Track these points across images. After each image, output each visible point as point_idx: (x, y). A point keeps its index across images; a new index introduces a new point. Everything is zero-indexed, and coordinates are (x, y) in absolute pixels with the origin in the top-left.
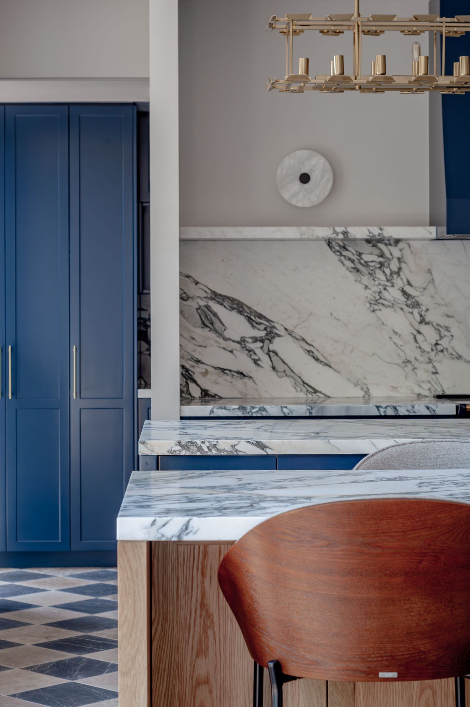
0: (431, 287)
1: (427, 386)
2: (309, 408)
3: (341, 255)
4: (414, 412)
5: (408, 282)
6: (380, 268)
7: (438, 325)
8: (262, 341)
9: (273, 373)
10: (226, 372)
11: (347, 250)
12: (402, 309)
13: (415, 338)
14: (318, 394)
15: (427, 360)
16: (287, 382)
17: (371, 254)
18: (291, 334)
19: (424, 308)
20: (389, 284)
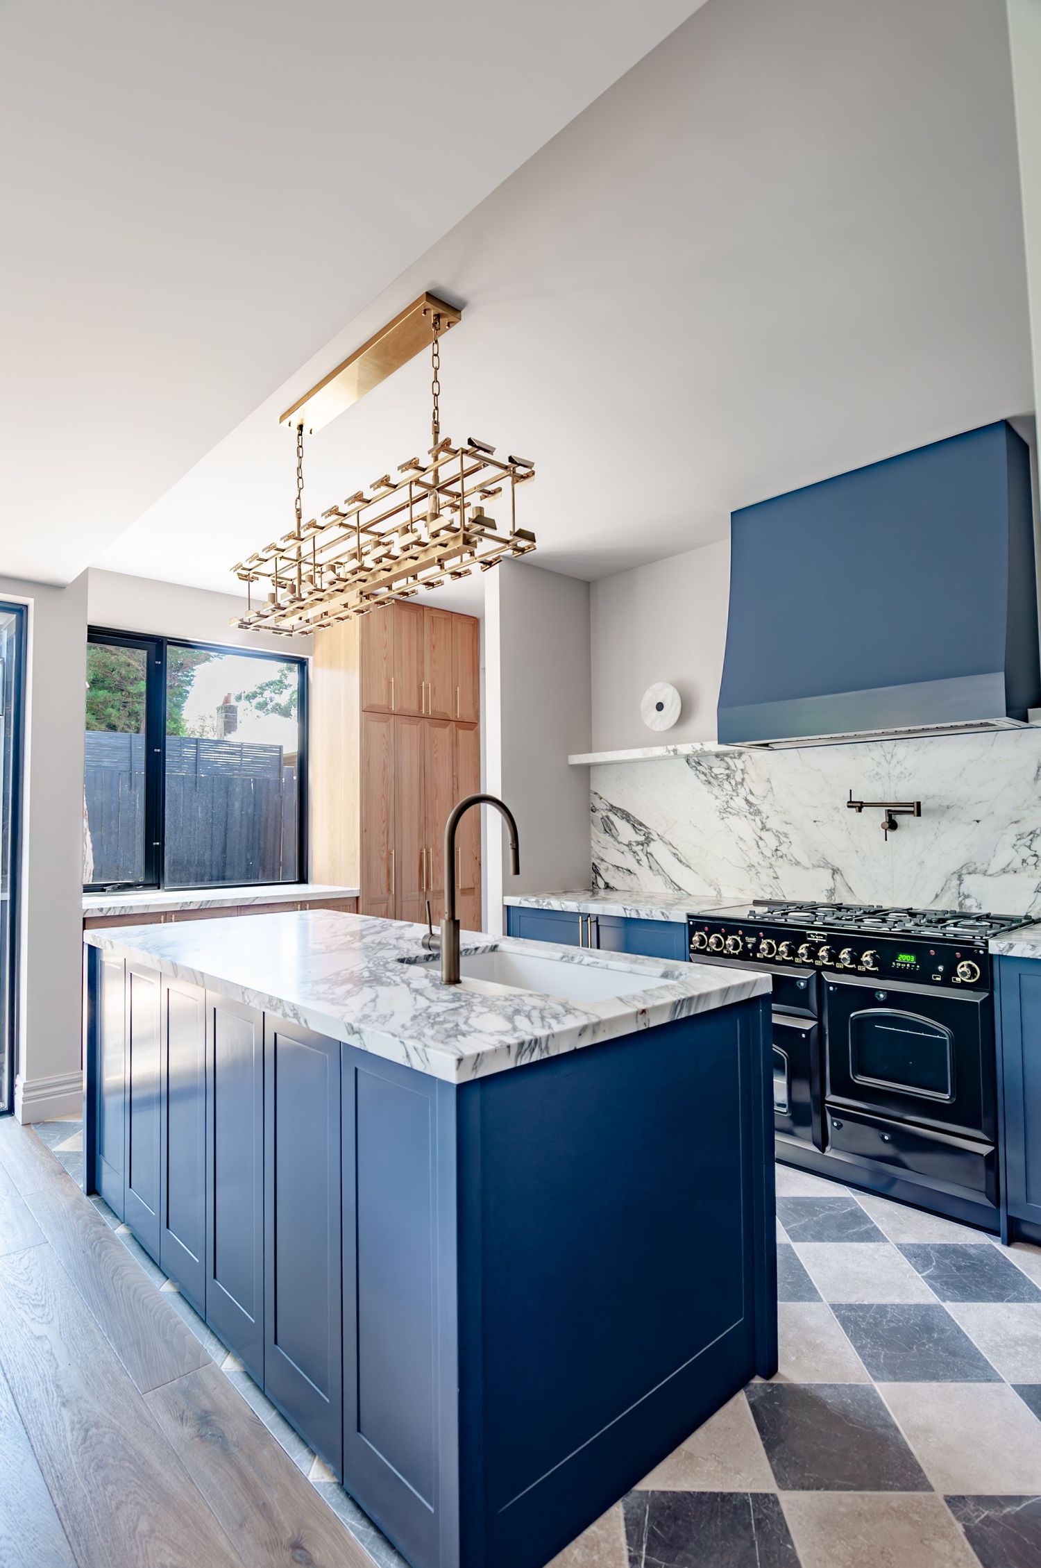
0: (770, 795)
1: (769, 890)
3: (697, 770)
4: (652, 917)
5: (751, 791)
6: (727, 779)
7: (777, 831)
8: (642, 844)
9: (650, 871)
10: (619, 869)
11: (699, 765)
12: (746, 817)
13: (758, 844)
14: (679, 889)
15: (769, 866)
16: (659, 879)
17: (720, 767)
18: (661, 839)
19: (765, 816)
20: (734, 794)
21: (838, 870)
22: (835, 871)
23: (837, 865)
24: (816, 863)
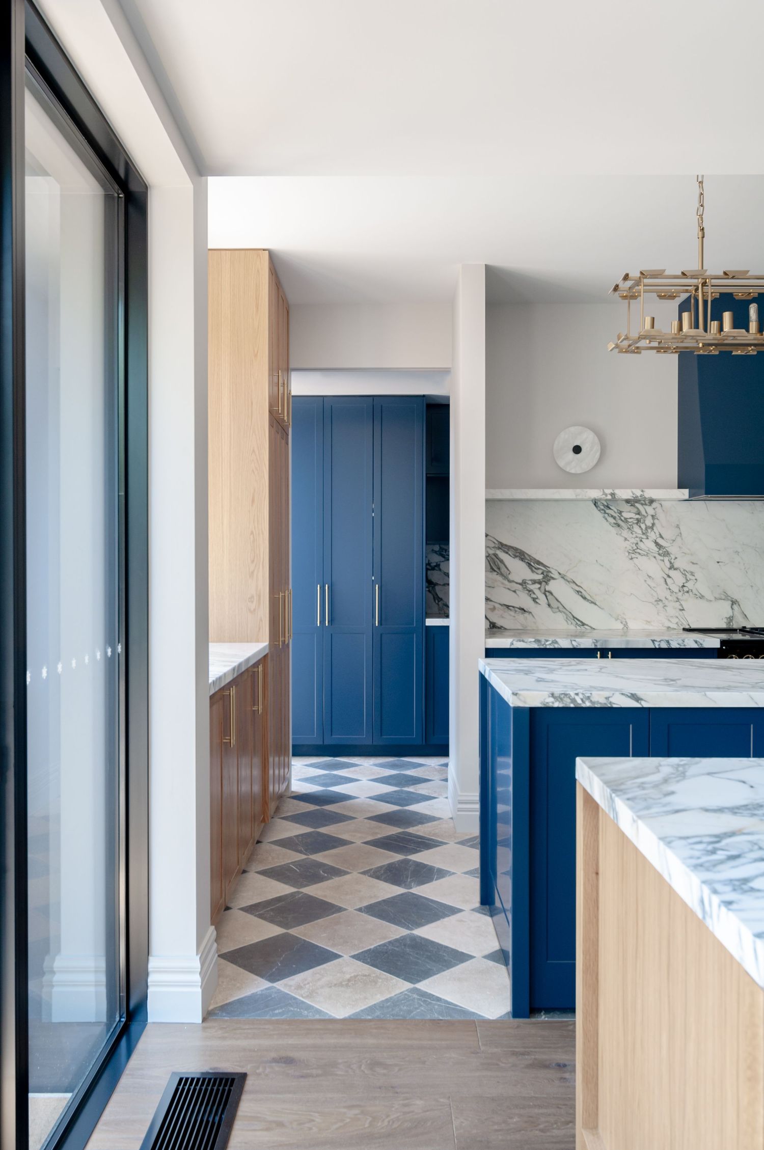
0: (679, 539)
1: (675, 620)
2: (595, 641)
3: (605, 513)
5: (660, 534)
6: (637, 523)
7: (684, 570)
8: (540, 583)
9: (549, 609)
10: (510, 608)
11: (610, 509)
12: (655, 557)
13: (666, 581)
14: (585, 626)
15: (676, 600)
16: (560, 617)
17: (630, 512)
18: (563, 577)
19: (673, 557)
20: (644, 537)
21: (737, 601)
22: (734, 602)
23: (735, 597)
24: (718, 596)
